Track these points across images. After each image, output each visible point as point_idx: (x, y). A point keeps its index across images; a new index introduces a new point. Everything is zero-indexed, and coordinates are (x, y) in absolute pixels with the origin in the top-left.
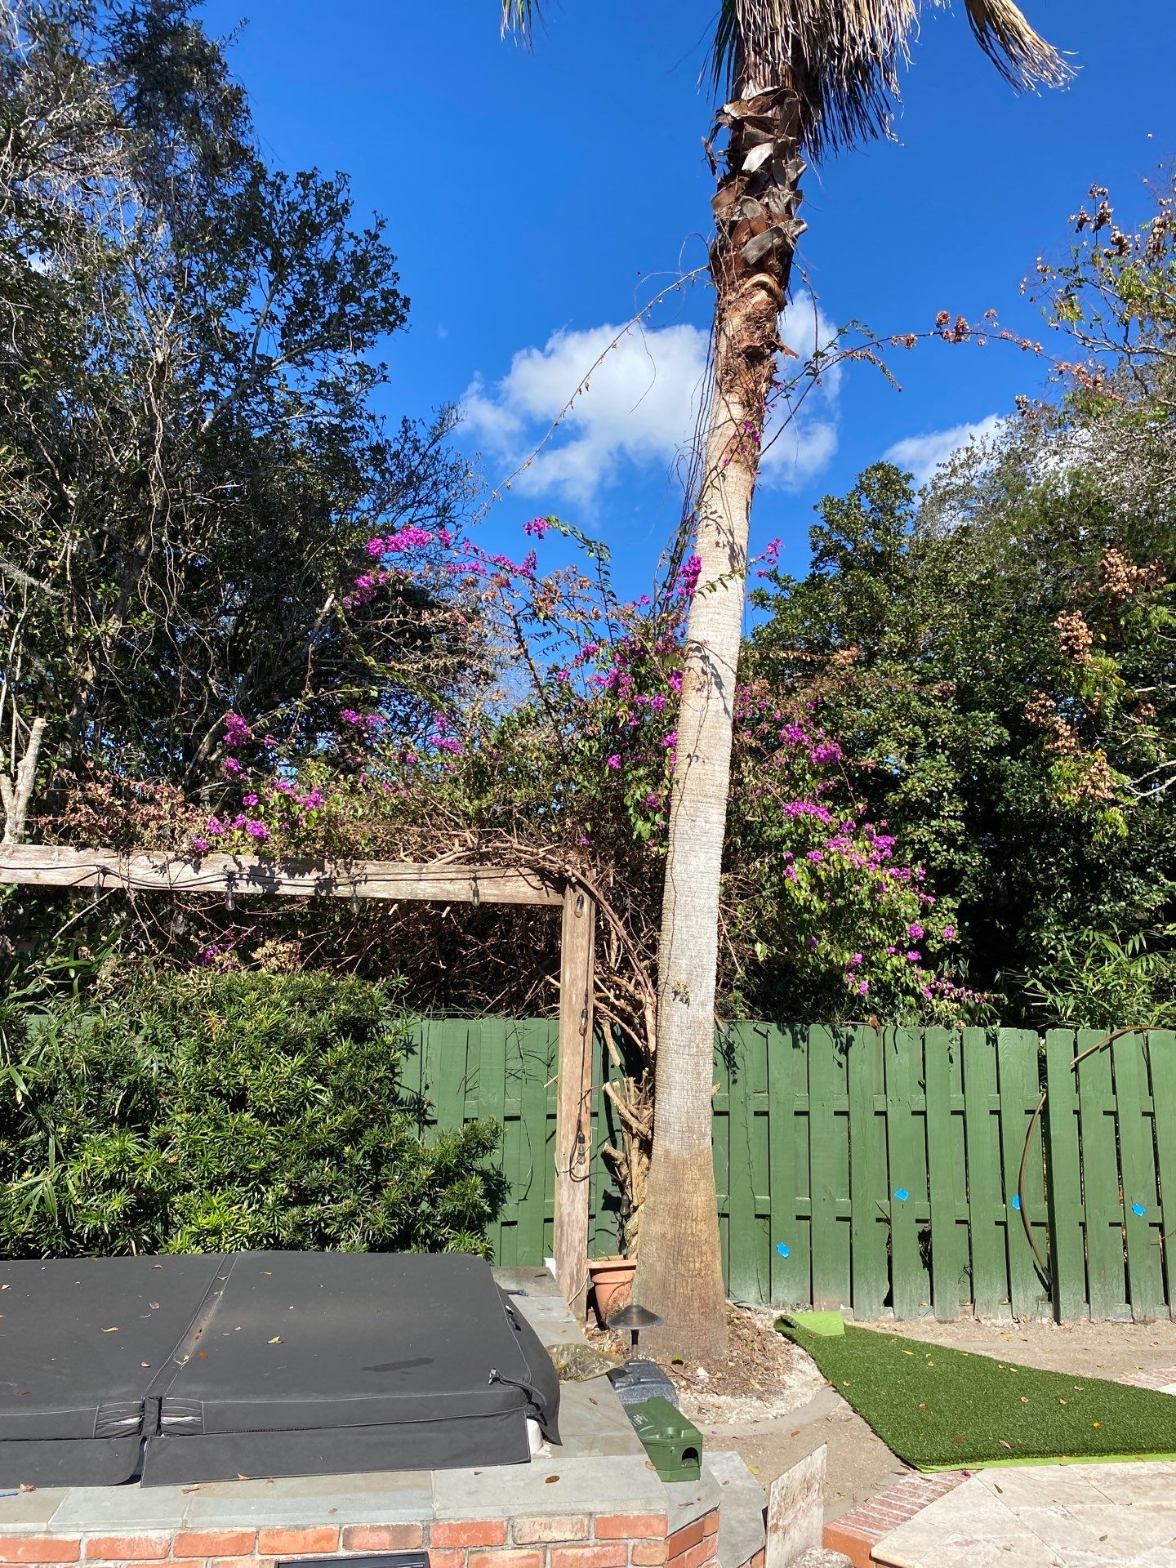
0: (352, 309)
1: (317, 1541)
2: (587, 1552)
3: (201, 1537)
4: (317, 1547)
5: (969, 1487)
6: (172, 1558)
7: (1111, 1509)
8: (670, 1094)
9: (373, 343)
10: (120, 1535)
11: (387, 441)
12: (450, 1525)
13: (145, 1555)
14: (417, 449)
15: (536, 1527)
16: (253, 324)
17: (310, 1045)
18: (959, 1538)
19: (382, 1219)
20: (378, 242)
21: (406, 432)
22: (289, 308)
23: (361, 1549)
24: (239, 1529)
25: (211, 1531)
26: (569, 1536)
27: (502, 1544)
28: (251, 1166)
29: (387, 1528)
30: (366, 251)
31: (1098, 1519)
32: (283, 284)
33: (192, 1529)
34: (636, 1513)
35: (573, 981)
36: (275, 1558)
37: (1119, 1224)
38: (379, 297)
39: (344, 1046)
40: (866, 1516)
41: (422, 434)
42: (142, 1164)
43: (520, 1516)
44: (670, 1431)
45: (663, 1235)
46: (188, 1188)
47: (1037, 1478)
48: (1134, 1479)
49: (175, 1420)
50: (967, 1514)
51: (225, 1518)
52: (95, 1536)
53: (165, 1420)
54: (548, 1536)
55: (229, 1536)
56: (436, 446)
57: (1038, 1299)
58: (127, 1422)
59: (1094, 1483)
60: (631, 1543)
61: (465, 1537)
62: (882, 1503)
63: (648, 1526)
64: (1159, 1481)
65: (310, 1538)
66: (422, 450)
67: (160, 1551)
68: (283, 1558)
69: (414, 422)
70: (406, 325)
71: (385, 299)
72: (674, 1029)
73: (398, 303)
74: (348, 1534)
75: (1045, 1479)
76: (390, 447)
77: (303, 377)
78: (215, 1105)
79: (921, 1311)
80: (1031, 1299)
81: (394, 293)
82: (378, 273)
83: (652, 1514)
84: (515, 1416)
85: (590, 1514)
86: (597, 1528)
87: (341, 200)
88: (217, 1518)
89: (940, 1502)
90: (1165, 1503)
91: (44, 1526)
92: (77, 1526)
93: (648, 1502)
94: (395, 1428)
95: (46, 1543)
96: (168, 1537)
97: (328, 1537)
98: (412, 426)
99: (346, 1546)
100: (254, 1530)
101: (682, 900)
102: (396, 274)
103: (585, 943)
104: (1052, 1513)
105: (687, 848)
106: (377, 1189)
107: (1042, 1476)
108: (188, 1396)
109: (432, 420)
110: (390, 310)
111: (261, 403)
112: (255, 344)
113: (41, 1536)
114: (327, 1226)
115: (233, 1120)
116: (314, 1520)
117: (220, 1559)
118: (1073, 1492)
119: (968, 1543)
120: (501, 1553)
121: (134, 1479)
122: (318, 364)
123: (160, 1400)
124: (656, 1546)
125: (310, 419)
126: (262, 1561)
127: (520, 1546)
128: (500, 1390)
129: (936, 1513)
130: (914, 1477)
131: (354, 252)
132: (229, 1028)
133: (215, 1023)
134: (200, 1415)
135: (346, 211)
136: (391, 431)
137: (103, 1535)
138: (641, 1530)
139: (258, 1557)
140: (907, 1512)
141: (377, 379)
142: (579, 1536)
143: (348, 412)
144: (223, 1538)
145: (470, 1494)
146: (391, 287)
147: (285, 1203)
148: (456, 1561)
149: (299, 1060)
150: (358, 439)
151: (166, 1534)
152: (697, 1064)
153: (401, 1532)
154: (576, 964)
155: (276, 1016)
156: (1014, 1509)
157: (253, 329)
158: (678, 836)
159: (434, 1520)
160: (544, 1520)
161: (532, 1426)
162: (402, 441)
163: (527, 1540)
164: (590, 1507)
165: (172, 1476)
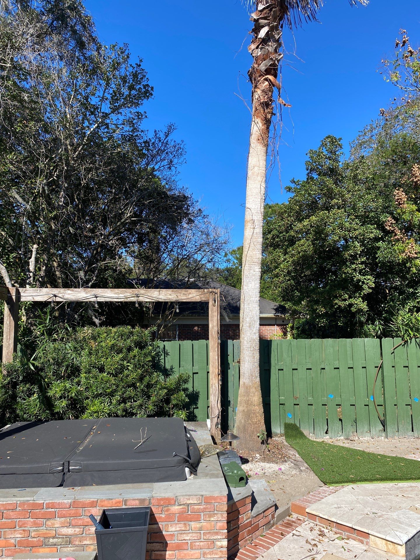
0: (133, 92)
1: (116, 503)
2: (201, 507)
3: (80, 502)
4: (116, 505)
5: (343, 490)
6: (72, 508)
7: (390, 497)
8: (244, 364)
9: (142, 104)
10: (55, 501)
11: (149, 139)
12: (157, 499)
13: (64, 507)
14: (160, 141)
15: (185, 499)
16: (99, 101)
17: (124, 350)
18: (336, 506)
19: (151, 407)
20: (141, 67)
21: (156, 135)
22: (112, 94)
23: (130, 506)
24: (92, 500)
25: (83, 500)
26: (195, 502)
27: (174, 505)
28: (107, 391)
29: (138, 499)
30: (136, 71)
31: (385, 500)
32: (109, 86)
33: (77, 499)
34: (217, 495)
35: (213, 327)
36: (103, 508)
37: (409, 405)
38: (142, 87)
39: (136, 351)
40: (306, 499)
41: (162, 136)
42: (71, 391)
43: (180, 496)
44: (235, 472)
45: (244, 410)
46: (88, 398)
47: (367, 488)
48: (401, 488)
49: (73, 467)
50: (340, 499)
51: (86, 496)
52: (48, 501)
53: (70, 468)
54: (188, 502)
55: (89, 502)
56: (166, 140)
57: (380, 431)
58: (59, 468)
59: (387, 489)
60: (216, 504)
61: (162, 502)
62: (313, 495)
63: (221, 499)
64: (410, 489)
65: (114, 502)
66: (162, 141)
67: (68, 506)
68: (105, 508)
69: (159, 131)
70: (153, 97)
71: (145, 88)
72: (245, 342)
73: (149, 89)
74: (126, 501)
75: (370, 488)
76: (151, 141)
77: (118, 119)
78: (95, 371)
79: (339, 435)
80: (377, 431)
81: (148, 85)
82: (142, 79)
83: (222, 495)
84: (181, 466)
85: (202, 495)
86: (204, 500)
87: (126, 53)
88: (85, 496)
89: (332, 495)
90: (410, 496)
91: (32, 499)
92: (42, 498)
93: (221, 492)
94: (143, 470)
95: (33, 503)
96: (70, 502)
97: (119, 502)
98: (158, 132)
99: (125, 505)
100: (96, 500)
101: (246, 299)
102: (148, 78)
103: (216, 314)
104: (369, 499)
105: (248, 281)
106: (149, 397)
107: (369, 487)
108: (77, 460)
109: (165, 130)
110: (147, 92)
111: (104, 129)
112: (101, 108)
113: (32, 502)
114: (133, 409)
115: (101, 375)
116: (114, 497)
117: (86, 509)
118: (379, 492)
119: (339, 508)
120: (174, 507)
121: (61, 485)
122: (123, 114)
123: (69, 462)
124: (224, 505)
125: (121, 133)
126: (99, 509)
127: (180, 505)
128: (177, 458)
129: (330, 499)
130: (325, 488)
131: (133, 72)
132: (98, 345)
133: (93, 344)
134: (81, 466)
135: (128, 57)
136: (150, 135)
137: (51, 501)
138: (218, 500)
139: (98, 508)
140: (320, 498)
141: (143, 117)
142: (199, 502)
143: (135, 130)
144: (87, 502)
145: (164, 489)
146: (146, 83)
147: (119, 403)
148: (160, 509)
149: (121, 356)
150: (139, 139)
151: (70, 501)
152: (253, 354)
153: (142, 501)
154: (213, 321)
155: (113, 342)
156: (357, 497)
157: (100, 103)
158: (244, 277)
159: (152, 497)
160: (187, 497)
161: (187, 470)
162: (155, 138)
163: (182, 503)
164: (202, 493)
165: (73, 485)
